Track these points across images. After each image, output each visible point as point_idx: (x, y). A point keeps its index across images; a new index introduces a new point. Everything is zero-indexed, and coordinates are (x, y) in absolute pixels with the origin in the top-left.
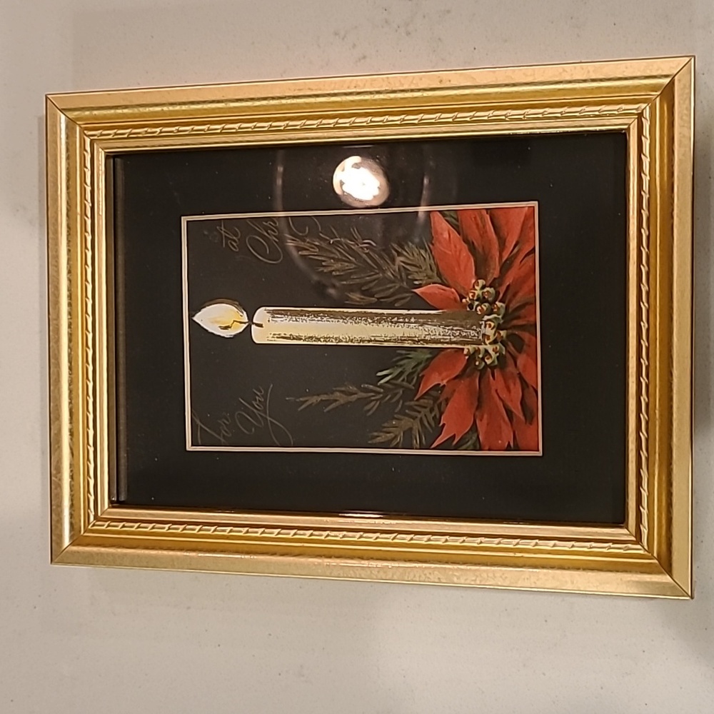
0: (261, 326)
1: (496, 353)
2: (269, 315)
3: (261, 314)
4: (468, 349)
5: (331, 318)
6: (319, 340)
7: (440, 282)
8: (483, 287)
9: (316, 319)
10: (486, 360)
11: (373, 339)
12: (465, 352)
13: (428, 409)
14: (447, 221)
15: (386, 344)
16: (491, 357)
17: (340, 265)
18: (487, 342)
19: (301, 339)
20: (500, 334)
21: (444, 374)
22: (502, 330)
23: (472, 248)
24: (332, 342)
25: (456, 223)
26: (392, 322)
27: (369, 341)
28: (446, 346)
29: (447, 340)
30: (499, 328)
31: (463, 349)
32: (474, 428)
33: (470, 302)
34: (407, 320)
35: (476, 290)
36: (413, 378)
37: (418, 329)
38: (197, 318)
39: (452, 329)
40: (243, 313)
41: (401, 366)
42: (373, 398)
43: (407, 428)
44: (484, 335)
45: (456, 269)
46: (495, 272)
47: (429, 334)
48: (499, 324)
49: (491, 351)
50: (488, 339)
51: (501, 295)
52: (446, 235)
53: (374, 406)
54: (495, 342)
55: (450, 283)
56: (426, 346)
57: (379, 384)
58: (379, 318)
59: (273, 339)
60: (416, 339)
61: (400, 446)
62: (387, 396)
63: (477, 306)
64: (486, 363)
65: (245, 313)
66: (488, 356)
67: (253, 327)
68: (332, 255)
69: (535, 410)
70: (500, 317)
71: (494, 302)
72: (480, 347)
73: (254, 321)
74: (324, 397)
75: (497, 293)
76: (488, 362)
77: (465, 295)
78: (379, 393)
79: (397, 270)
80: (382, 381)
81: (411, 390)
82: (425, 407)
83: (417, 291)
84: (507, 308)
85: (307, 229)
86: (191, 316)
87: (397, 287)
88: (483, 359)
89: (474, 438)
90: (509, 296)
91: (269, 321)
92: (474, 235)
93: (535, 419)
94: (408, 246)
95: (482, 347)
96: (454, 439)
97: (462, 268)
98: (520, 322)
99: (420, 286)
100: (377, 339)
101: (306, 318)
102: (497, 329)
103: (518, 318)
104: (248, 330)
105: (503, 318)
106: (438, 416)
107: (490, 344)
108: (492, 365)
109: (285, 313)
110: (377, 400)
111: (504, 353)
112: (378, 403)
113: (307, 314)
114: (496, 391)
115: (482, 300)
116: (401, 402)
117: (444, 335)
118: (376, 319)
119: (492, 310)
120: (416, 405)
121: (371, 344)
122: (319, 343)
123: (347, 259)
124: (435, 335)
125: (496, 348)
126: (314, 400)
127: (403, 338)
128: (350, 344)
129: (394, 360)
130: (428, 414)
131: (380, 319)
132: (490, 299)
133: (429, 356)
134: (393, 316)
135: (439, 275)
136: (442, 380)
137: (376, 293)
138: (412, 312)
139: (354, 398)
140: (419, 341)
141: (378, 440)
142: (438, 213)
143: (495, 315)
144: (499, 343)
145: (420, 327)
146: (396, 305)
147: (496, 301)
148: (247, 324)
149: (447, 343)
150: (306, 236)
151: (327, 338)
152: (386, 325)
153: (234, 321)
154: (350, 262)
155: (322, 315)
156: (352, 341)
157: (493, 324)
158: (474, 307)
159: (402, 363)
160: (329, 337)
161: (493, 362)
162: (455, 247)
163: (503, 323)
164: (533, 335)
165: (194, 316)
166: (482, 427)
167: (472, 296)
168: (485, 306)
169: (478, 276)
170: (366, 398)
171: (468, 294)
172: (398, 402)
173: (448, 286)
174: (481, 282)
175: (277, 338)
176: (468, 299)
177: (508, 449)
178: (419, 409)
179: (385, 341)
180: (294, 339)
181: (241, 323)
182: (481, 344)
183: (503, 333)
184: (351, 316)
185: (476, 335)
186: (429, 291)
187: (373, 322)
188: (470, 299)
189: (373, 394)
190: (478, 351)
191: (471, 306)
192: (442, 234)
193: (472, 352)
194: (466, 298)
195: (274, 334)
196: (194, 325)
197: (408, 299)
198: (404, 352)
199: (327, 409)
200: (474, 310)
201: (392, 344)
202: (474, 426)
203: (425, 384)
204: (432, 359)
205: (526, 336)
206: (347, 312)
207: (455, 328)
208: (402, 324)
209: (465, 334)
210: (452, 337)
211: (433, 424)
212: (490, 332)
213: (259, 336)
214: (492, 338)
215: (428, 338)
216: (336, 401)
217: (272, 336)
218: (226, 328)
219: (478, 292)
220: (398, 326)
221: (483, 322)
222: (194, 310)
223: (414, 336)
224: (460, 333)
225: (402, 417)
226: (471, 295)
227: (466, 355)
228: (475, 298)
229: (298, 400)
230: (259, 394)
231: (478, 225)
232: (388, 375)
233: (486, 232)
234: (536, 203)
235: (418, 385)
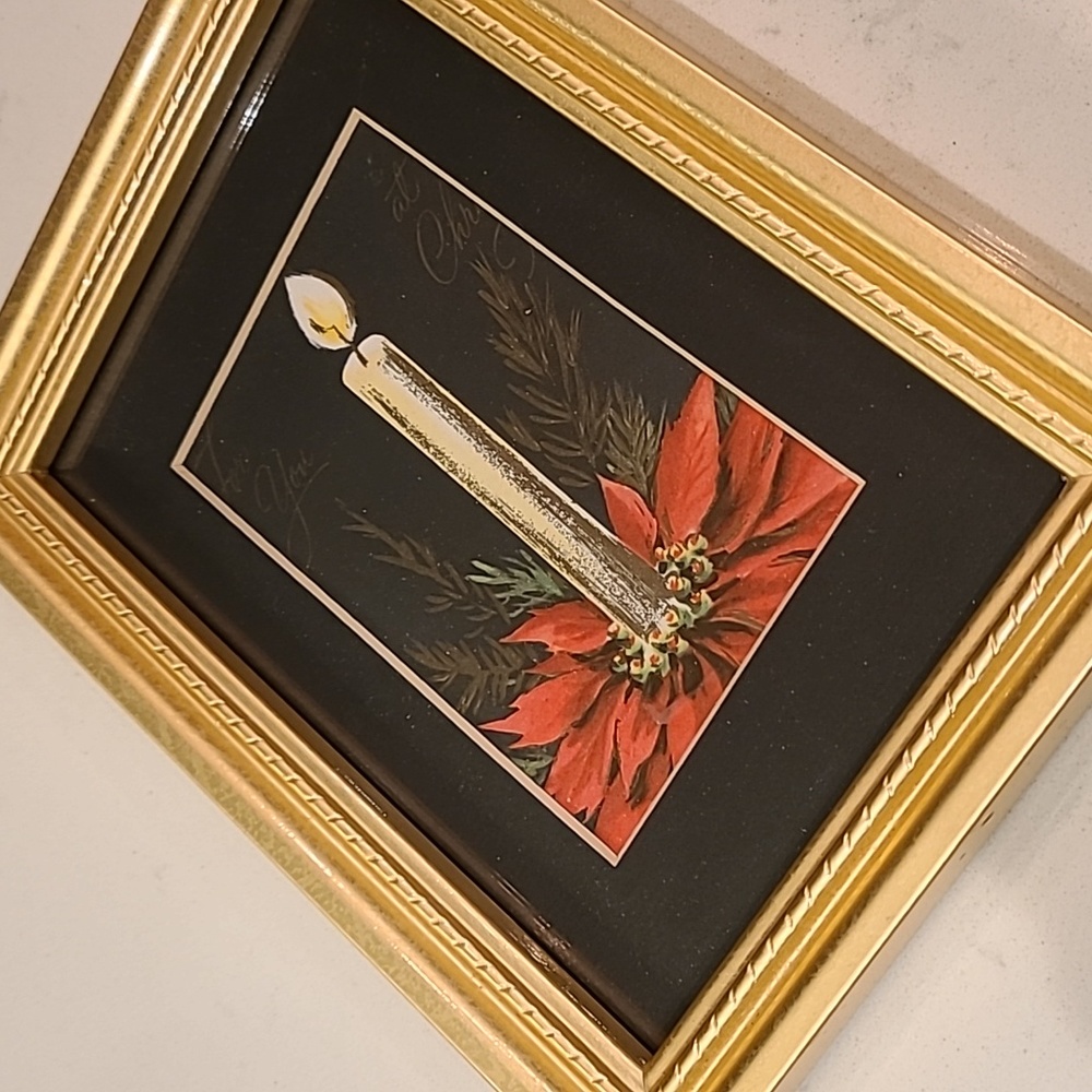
0: (364, 362)
1: (653, 665)
2: (385, 354)
3: (374, 345)
4: (619, 628)
5: (463, 427)
6: (428, 446)
7: (645, 494)
8: (700, 552)
9: (442, 413)
10: (632, 664)
11: (499, 504)
12: (612, 629)
13: (511, 670)
14: (716, 404)
15: (512, 527)
16: (642, 666)
17: (522, 356)
18: (651, 639)
19: (404, 426)
20: (677, 641)
21: (563, 638)
22: (683, 638)
23: (724, 477)
24: (443, 463)
25: (727, 419)
26: (540, 502)
27: (493, 504)
28: (590, 597)
29: (598, 591)
30: (682, 632)
31: (611, 622)
32: (553, 749)
33: (666, 560)
34: (562, 515)
35: (686, 548)
36: (518, 608)
37: (570, 541)
38: (292, 283)
39: (615, 580)
40: (352, 323)
41: (512, 576)
42: (446, 592)
43: (466, 672)
44: (653, 625)
45: (680, 494)
46: (732, 542)
47: (580, 562)
48: (685, 625)
49: (647, 656)
50: (656, 636)
51: (716, 586)
52: (700, 428)
53: (440, 605)
54: (662, 648)
55: (659, 507)
56: (564, 574)
57: (467, 578)
58: (526, 479)
59: (368, 395)
60: (558, 554)
61: (441, 690)
62: (467, 604)
63: (672, 574)
64: (629, 668)
65: (355, 325)
66: (639, 661)
67: (354, 354)
68: (522, 332)
69: (651, 793)
70: (694, 617)
71: (697, 587)
72: (637, 637)
73: (360, 348)
74: (385, 537)
75: (714, 578)
76: (634, 670)
77: (665, 543)
78: (459, 592)
79: (596, 427)
80: (473, 577)
81: (504, 622)
82: (509, 665)
83: (605, 482)
84: (713, 612)
85: (514, 261)
86: (284, 273)
87: (579, 454)
88: (629, 659)
89: (545, 763)
90: (725, 597)
91: (379, 363)
92: (740, 461)
93: (643, 807)
94: (635, 403)
95: (639, 641)
96: (516, 741)
97: (690, 498)
98: (717, 650)
99: (610, 477)
100: (505, 509)
101: (429, 399)
102: (678, 631)
103: (718, 640)
104: (343, 355)
105: (696, 621)
106: (516, 690)
107: (653, 644)
108: (636, 679)
109: (406, 369)
110: (452, 599)
111: (664, 675)
112: (450, 604)
113: (434, 395)
114: (617, 721)
115: (686, 572)
116: (481, 629)
117: (597, 579)
118: (521, 478)
119: (690, 596)
120: (498, 651)
121: (492, 510)
122: (425, 451)
123: (537, 354)
124: (585, 568)
125: (658, 659)
126: (370, 529)
127: (539, 537)
128: (465, 486)
129: (509, 559)
130: (506, 675)
131: (528, 483)
132: (699, 580)
133: (559, 593)
134: (548, 493)
135: (651, 482)
136: (554, 644)
137: (546, 439)
138: (576, 507)
139: (423, 571)
140: (559, 559)
141: (417, 657)
142: (712, 383)
143: (689, 609)
144: (666, 655)
145: (573, 540)
146: (561, 480)
147: (705, 588)
148: (348, 345)
149: (595, 594)
150: (504, 272)
151: (440, 453)
152: (530, 498)
153: (334, 327)
154: (539, 361)
155: (453, 411)
156: (469, 485)
157: (676, 619)
158: (668, 572)
159: (517, 572)
160: (443, 454)
161: (641, 676)
162: (701, 457)
163: (692, 629)
164: (722, 683)
165: (288, 276)
166: (565, 755)
167: (676, 552)
168: (683, 582)
169: (706, 529)
170: (438, 584)
171: (671, 544)
172: (478, 624)
173: (652, 511)
174: (702, 542)
175: (375, 398)
176: (666, 553)
177: (580, 817)
178: (498, 660)
179: (513, 521)
180: (396, 417)
181: (342, 337)
182: (640, 636)
183: (683, 645)
184: (491, 446)
185: (643, 616)
186: (619, 495)
187: (516, 480)
188: (669, 556)
189: (450, 586)
190: (628, 642)
191: (663, 567)
192: (695, 422)
193: (621, 636)
194: (664, 549)
195: (374, 390)
196: (280, 289)
197: (584, 484)
198: (529, 559)
199: (378, 557)
200: (664, 576)
201: (520, 534)
202: (556, 746)
203: (528, 629)
204: (561, 600)
205: (711, 676)
206: (489, 436)
207: (620, 581)
208: (552, 516)
209: (628, 601)
210: (607, 592)
211: (503, 695)
212: (665, 628)
213: (354, 377)
214: (661, 640)
215: (574, 565)
216: (397, 555)
217: (370, 389)
218: (318, 328)
219: (688, 554)
220: (544, 514)
221: (665, 605)
222: (294, 266)
223: (557, 546)
224: (622, 595)
225: (469, 652)
226: (674, 548)
227: (609, 634)
228: (677, 560)
229: (349, 513)
230: (305, 462)
231: (755, 448)
232: (487, 574)
233: (761, 469)
234: (862, 483)
235: (519, 622)
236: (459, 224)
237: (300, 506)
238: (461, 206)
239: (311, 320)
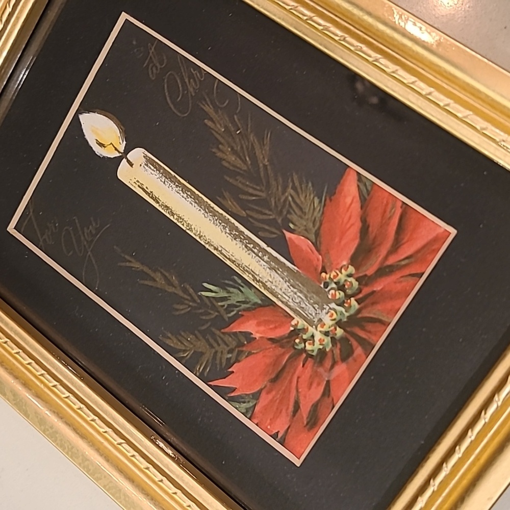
0: (131, 165)
1: (320, 344)
2: (144, 160)
3: (138, 154)
4: (298, 322)
5: (196, 202)
6: (173, 215)
7: (314, 241)
8: (350, 276)
9: (182, 194)
10: (307, 344)
11: (220, 249)
12: (293, 323)
13: (229, 348)
14: (358, 186)
15: (228, 262)
16: (314, 345)
17: (234, 159)
18: (319, 328)
19: (158, 203)
20: (336, 329)
21: (262, 328)
22: (340, 327)
23: (364, 230)
24: (183, 225)
25: (366, 196)
26: (246, 247)
27: (216, 249)
28: (280, 304)
29: (284, 300)
30: (339, 324)
31: (293, 318)
32: (256, 396)
33: (328, 280)
34: (260, 254)
35: (341, 273)
36: (233, 311)
37: (265, 270)
38: (84, 118)
39: (296, 293)
40: (123, 141)
41: (229, 292)
42: (186, 302)
43: (200, 350)
44: (320, 320)
45: (337, 240)
46: (370, 269)
47: (272, 283)
48: (341, 320)
49: (317, 339)
50: (322, 326)
51: (360, 296)
52: (348, 200)
53: (182, 310)
54: (326, 334)
55: (323, 248)
56: (262, 290)
57: (199, 294)
58: (237, 234)
59: (134, 184)
60: (258, 278)
61: (184, 361)
62: (200, 308)
63: (332, 289)
64: (305, 346)
65: (125, 142)
66: (311, 342)
67: (124, 160)
68: (234, 145)
69: (321, 421)
70: (347, 314)
71: (348, 297)
72: (310, 328)
73: (128, 156)
74: (146, 269)
75: (360, 291)
76: (309, 347)
77: (328, 271)
78: (194, 301)
79: (282, 201)
80: (203, 293)
81: (224, 320)
82: (228, 346)
83: (288, 235)
84: (359, 311)
85: (227, 102)
86: (79, 112)
87: (271, 217)
88: (305, 341)
89: (251, 404)
90: (367, 301)
91: (141, 165)
92: (374, 221)
93: (315, 429)
94: (307, 186)
95: (311, 330)
96: (232, 392)
97: (343, 242)
98: (362, 334)
99: (292, 231)
100: (223, 251)
101: (174, 186)
102: (336, 323)
103: (363, 328)
104: (118, 160)
105: (348, 317)
106: (232, 362)
107: (320, 332)
108: (310, 353)
109: (158, 168)
110: (190, 306)
111: (327, 350)
112: (189, 309)
113: (177, 184)
114: (298, 378)
115: (341, 287)
116: (209, 324)
117: (284, 293)
118: (234, 233)
119: (344, 302)
120: (220, 337)
121: (215, 252)
122: (171, 218)
123: (243, 157)
124: (277, 287)
125: (324, 340)
126: (137, 265)
127: (246, 268)
128: (197, 238)
129: (227, 282)
130: (226, 352)
131: (238, 236)
132: (349, 292)
133: (260, 302)
134: (251, 242)
135: (317, 234)
136: (257, 332)
137: (249, 209)
138: (269, 250)
139: (171, 289)
140: (259, 281)
141: (168, 342)
142: (356, 174)
143: (343, 310)
144: (329, 338)
145: (268, 269)
146: (259, 233)
147: (353, 297)
148: (121, 154)
149: (282, 302)
150: (221, 109)
151: (181, 218)
152: (239, 244)
153: (111, 143)
154: (245, 162)
155: (189, 193)
156: (200, 238)
157: (335, 316)
158: (329, 288)
159: (232, 290)
160: (183, 219)
161: (313, 351)
162: (350, 218)
163: (345, 322)
164: (365, 354)
165: (81, 114)
166: (264, 400)
167: (334, 276)
168: (340, 294)
169: (354, 261)
170: (182, 297)
171: (331, 271)
172: (207, 321)
173: (318, 251)
174: (351, 269)
175: (139, 186)
176: (328, 276)
177: (274, 437)
178: (220, 342)
179: (229, 259)
180: (152, 198)
181: (116, 149)
182: (312, 327)
183: (339, 332)
184: (214, 214)
185: (314, 314)
186: (297, 242)
187: (230, 234)
188: (330, 278)
189: (189, 298)
190: (305, 330)
191: (326, 285)
192: (345, 197)
193: (299, 327)
194: (326, 273)
195: (138, 181)
196: (76, 121)
197: (274, 236)
198: (240, 281)
199: (142, 282)
200: (327, 290)
201: (233, 267)
202: (258, 394)
203: (239, 324)
204: (260, 306)
205: (359, 351)
206: (213, 208)
207: (299, 294)
208: (254, 255)
209: (304, 306)
210: (291, 300)
211: (224, 364)
212: (328, 321)
213: (124, 173)
214: (326, 329)
215: (268, 284)
216: (154, 280)
217: (135, 181)
218: (101, 145)
219: (342, 277)
220: (249, 254)
221: (328, 308)
222: (86, 107)
223: (257, 273)
224: (300, 303)
225: (201, 338)
226: (333, 274)
227: (292, 326)
228: (335, 280)
229: (123, 255)
230: (94, 225)
231: (385, 212)
232: (212, 291)
233: (388, 224)
234: (453, 232)
235: (233, 320)
236: (191, 80)
237: (91, 251)
238: (192, 70)
239: (97, 140)
